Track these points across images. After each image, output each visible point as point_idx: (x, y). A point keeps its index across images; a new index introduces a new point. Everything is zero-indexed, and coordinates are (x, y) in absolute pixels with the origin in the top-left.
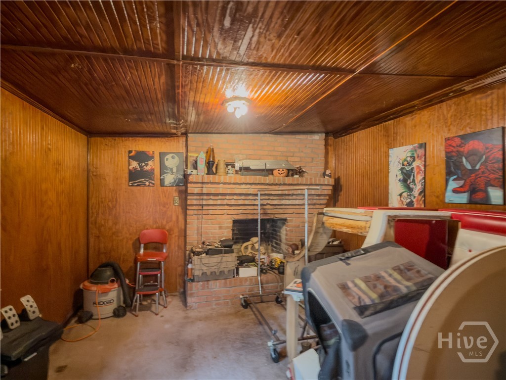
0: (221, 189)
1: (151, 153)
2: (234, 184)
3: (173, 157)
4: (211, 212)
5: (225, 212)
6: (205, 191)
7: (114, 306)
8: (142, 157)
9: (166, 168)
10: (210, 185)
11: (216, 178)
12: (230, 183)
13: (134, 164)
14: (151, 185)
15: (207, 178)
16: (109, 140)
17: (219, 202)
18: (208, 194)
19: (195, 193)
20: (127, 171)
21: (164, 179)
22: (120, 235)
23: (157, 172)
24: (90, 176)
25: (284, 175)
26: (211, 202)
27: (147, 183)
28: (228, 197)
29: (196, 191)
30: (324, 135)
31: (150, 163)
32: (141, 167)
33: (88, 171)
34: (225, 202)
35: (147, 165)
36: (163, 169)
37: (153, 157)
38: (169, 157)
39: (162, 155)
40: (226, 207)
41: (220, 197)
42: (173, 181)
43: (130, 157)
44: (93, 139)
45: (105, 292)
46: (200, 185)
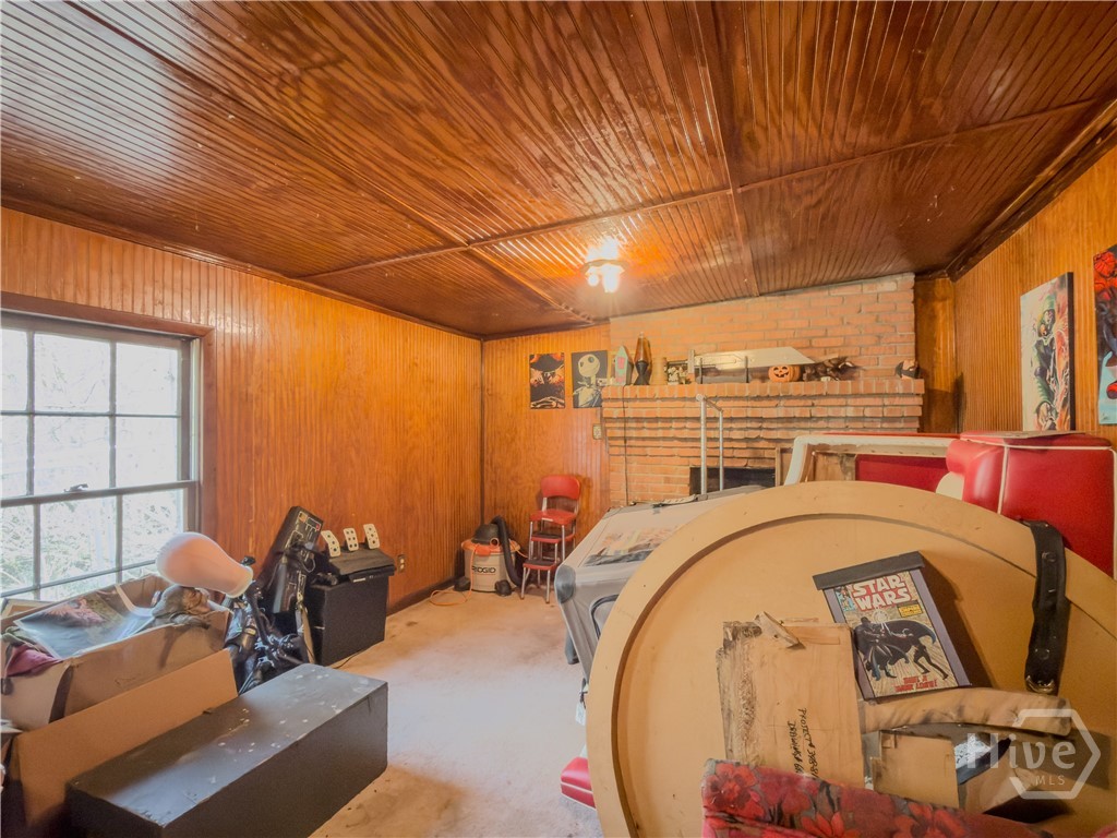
0: (659, 410)
1: (559, 355)
2: (678, 399)
3: (590, 360)
4: (649, 451)
5: (675, 451)
6: (630, 413)
7: (496, 577)
8: (545, 363)
9: (581, 379)
10: (638, 403)
11: (646, 390)
12: (672, 399)
13: (537, 375)
14: (559, 406)
15: (630, 391)
16: (505, 343)
17: (660, 433)
18: (638, 420)
19: (615, 416)
20: (528, 386)
21: (577, 396)
22: (519, 481)
23: (568, 384)
24: (484, 395)
25: (787, 377)
26: (646, 433)
27: (554, 404)
28: (674, 425)
29: (616, 413)
30: (911, 278)
31: (558, 371)
32: (546, 378)
33: (482, 388)
34: (672, 433)
35: (553, 375)
36: (577, 379)
37: (561, 362)
38: (584, 359)
39: (576, 357)
40: (676, 443)
41: (660, 424)
42: (591, 398)
43: (532, 365)
44: (487, 343)
45: (485, 555)
46: (620, 404)
